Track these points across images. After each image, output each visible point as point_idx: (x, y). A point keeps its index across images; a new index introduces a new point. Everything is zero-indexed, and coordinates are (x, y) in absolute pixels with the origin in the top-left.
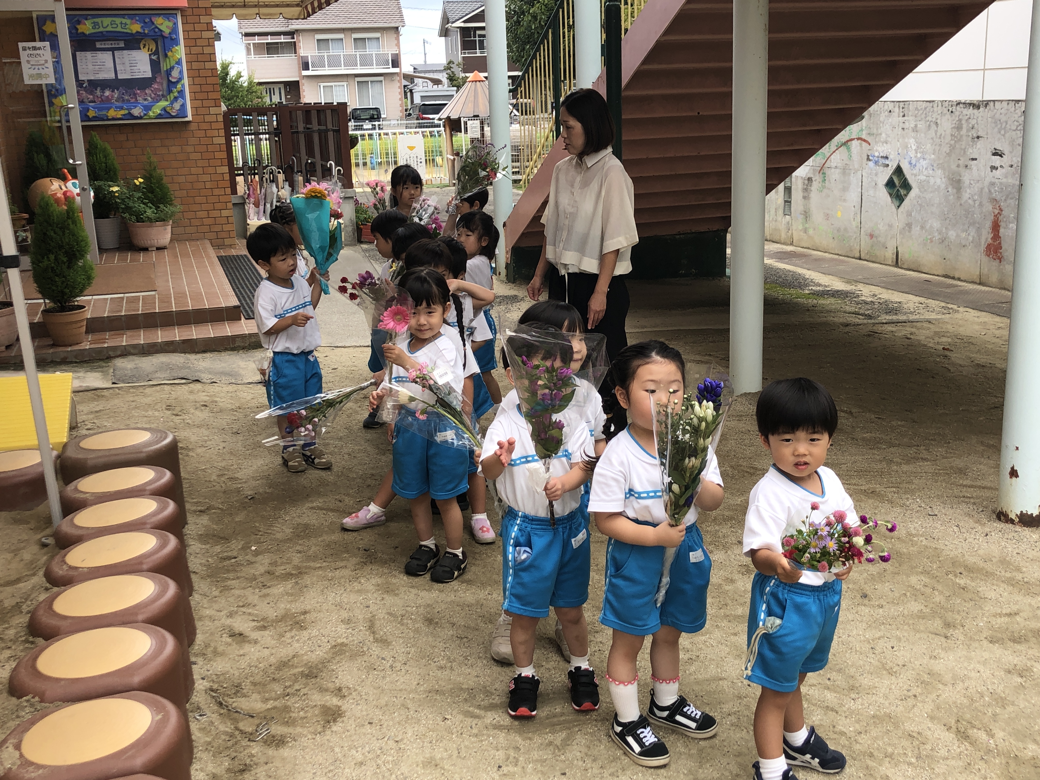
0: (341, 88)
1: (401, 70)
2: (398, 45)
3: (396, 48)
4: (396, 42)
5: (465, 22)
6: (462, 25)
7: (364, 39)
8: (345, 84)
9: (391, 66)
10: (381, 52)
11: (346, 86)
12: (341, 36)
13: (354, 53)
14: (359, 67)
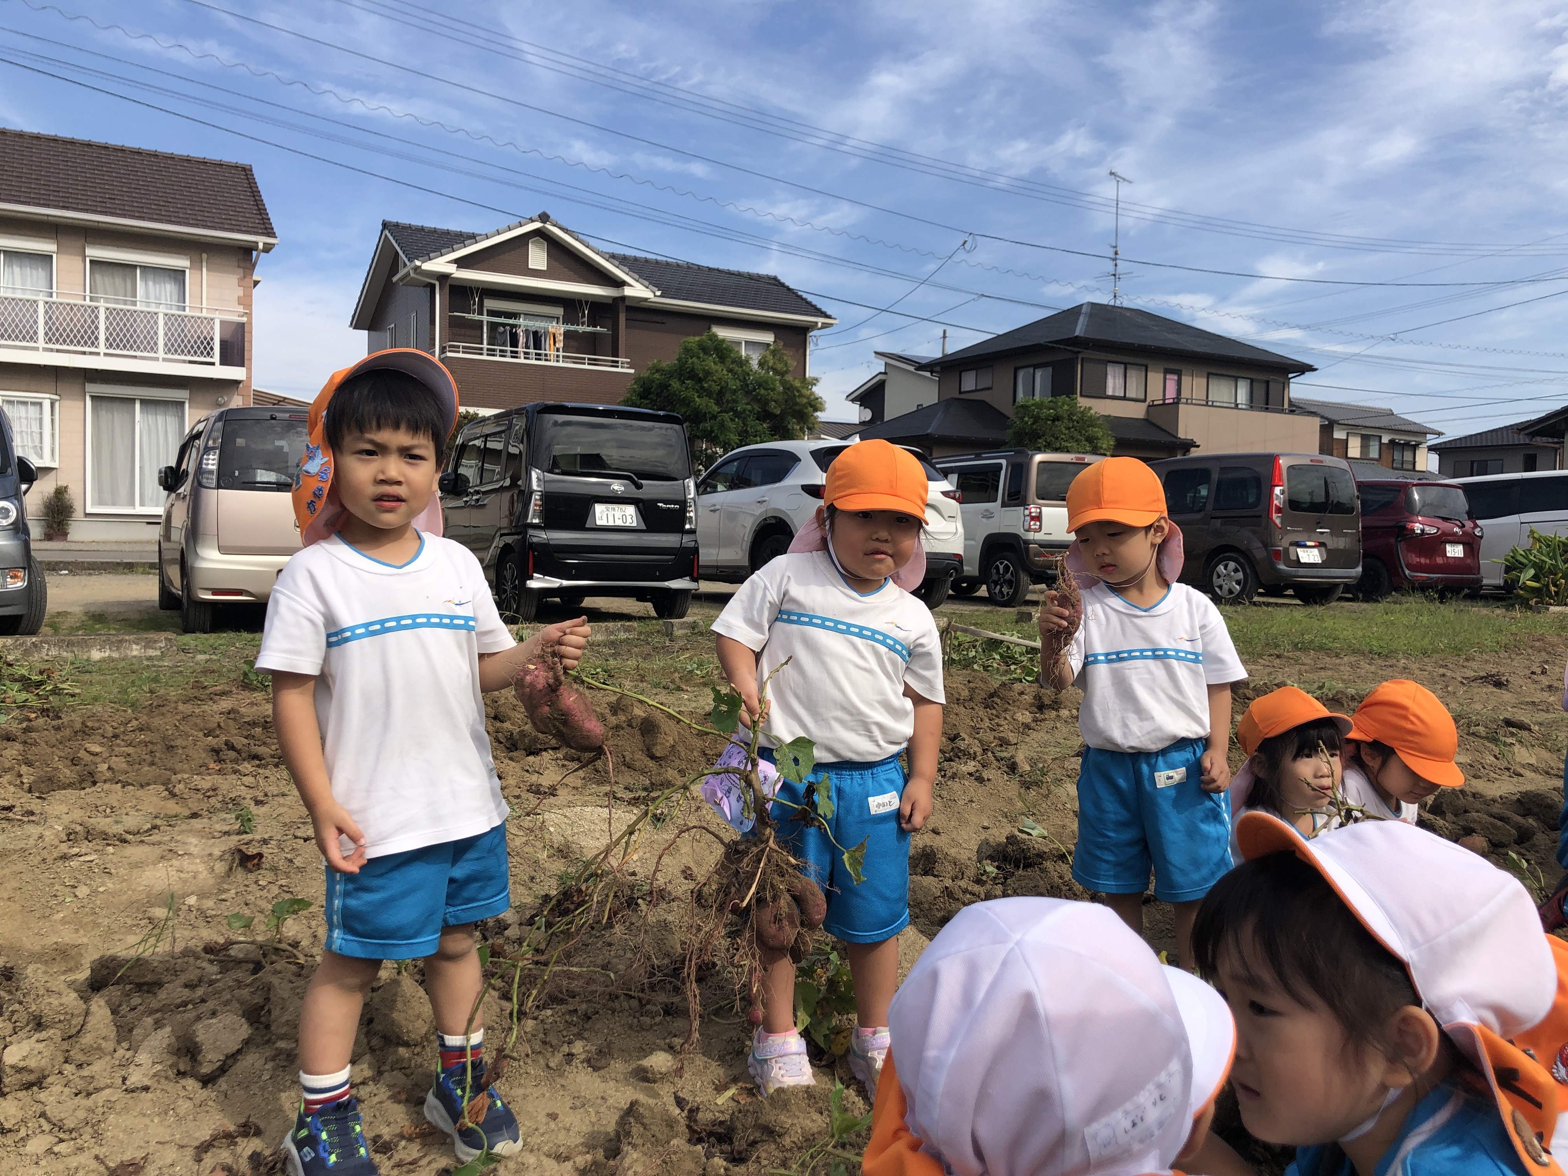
0: (32, 411)
1: (249, 377)
2: (246, 302)
3: (241, 309)
4: (240, 292)
5: (461, 263)
6: (452, 269)
7: (132, 267)
8: (46, 398)
9: (216, 358)
10: (188, 312)
11: (47, 404)
12: (47, 246)
13: (88, 302)
14: (102, 349)
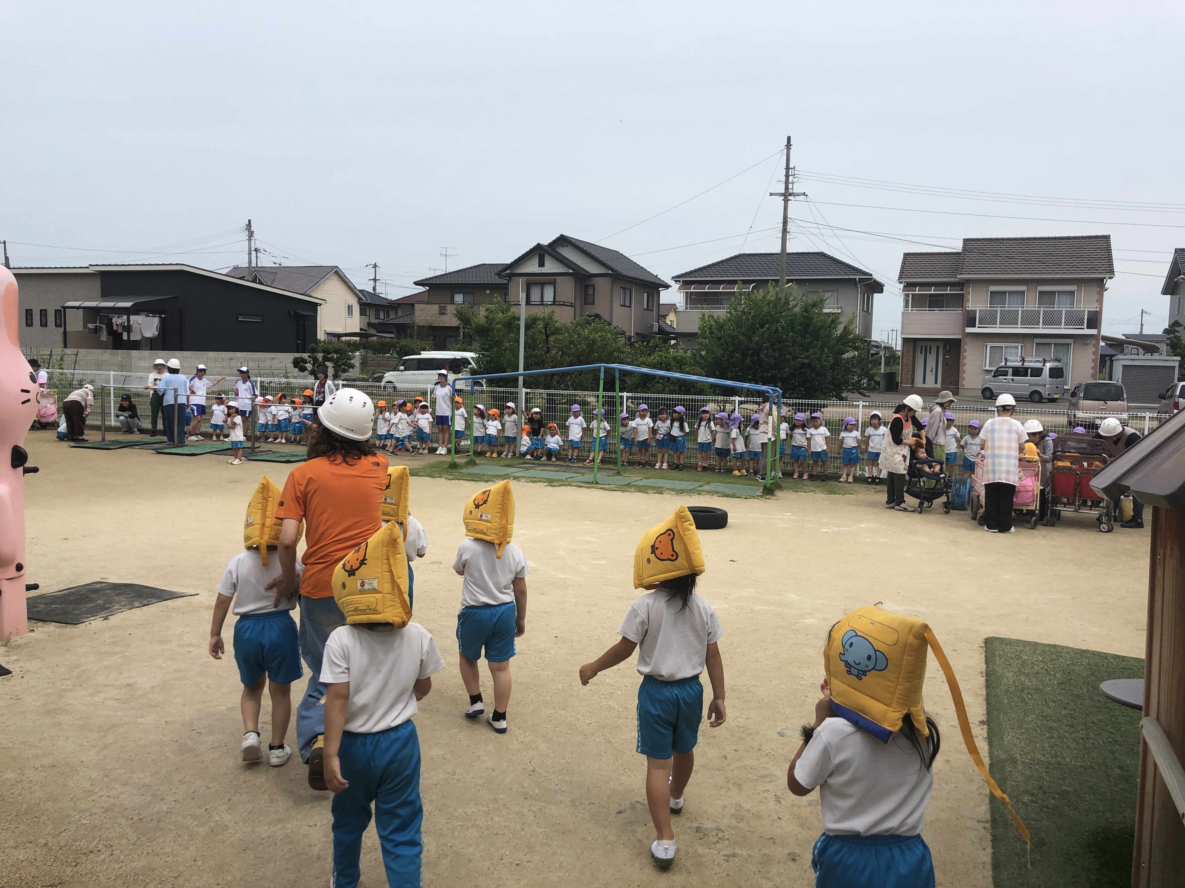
0: (1013, 350)
1: (1099, 332)
2: (1100, 301)
3: (1097, 305)
4: (1097, 297)
7: (1054, 292)
8: (1019, 345)
9: (1085, 326)
10: (1075, 309)
11: (1020, 347)
12: (1023, 288)
13: (1037, 309)
14: (1041, 326)
